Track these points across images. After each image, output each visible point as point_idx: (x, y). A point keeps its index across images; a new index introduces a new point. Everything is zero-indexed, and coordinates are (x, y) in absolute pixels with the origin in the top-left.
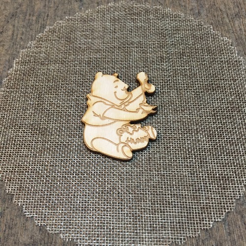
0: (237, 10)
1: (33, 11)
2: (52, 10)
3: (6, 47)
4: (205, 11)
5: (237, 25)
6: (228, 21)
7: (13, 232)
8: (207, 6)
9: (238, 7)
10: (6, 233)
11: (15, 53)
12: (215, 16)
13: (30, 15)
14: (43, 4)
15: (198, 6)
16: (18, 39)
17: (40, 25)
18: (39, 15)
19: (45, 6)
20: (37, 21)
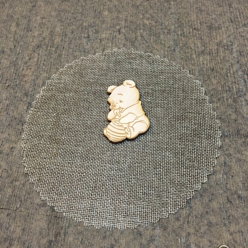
0: (203, 48)
1: (53, 43)
2: (67, 44)
3: (32, 70)
4: (179, 49)
5: (201, 60)
6: (195, 57)
7: (31, 196)
8: (181, 45)
9: (204, 46)
10: (26, 196)
11: (38, 74)
12: (186, 53)
13: (51, 46)
14: (60, 39)
15: (174, 44)
16: (41, 64)
17: (57, 55)
18: (57, 47)
19: (62, 40)
20: (56, 52)
